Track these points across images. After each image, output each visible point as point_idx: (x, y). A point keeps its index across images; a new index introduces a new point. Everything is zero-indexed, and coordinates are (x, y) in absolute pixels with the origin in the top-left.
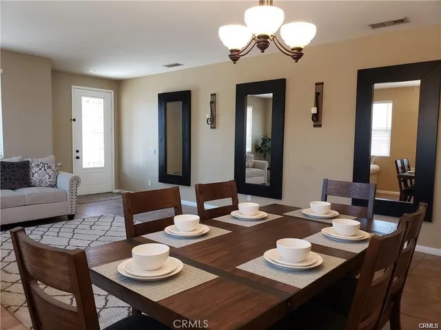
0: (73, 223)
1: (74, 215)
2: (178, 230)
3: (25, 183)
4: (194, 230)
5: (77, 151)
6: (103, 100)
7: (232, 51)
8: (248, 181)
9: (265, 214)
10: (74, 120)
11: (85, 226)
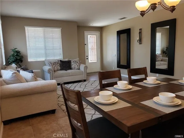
0: (85, 83)
1: (86, 80)
2: (119, 87)
3: (70, 68)
4: (126, 87)
5: (87, 56)
6: (96, 36)
7: (141, 12)
8: (157, 67)
9: (160, 82)
10: (86, 44)
11: (89, 84)
